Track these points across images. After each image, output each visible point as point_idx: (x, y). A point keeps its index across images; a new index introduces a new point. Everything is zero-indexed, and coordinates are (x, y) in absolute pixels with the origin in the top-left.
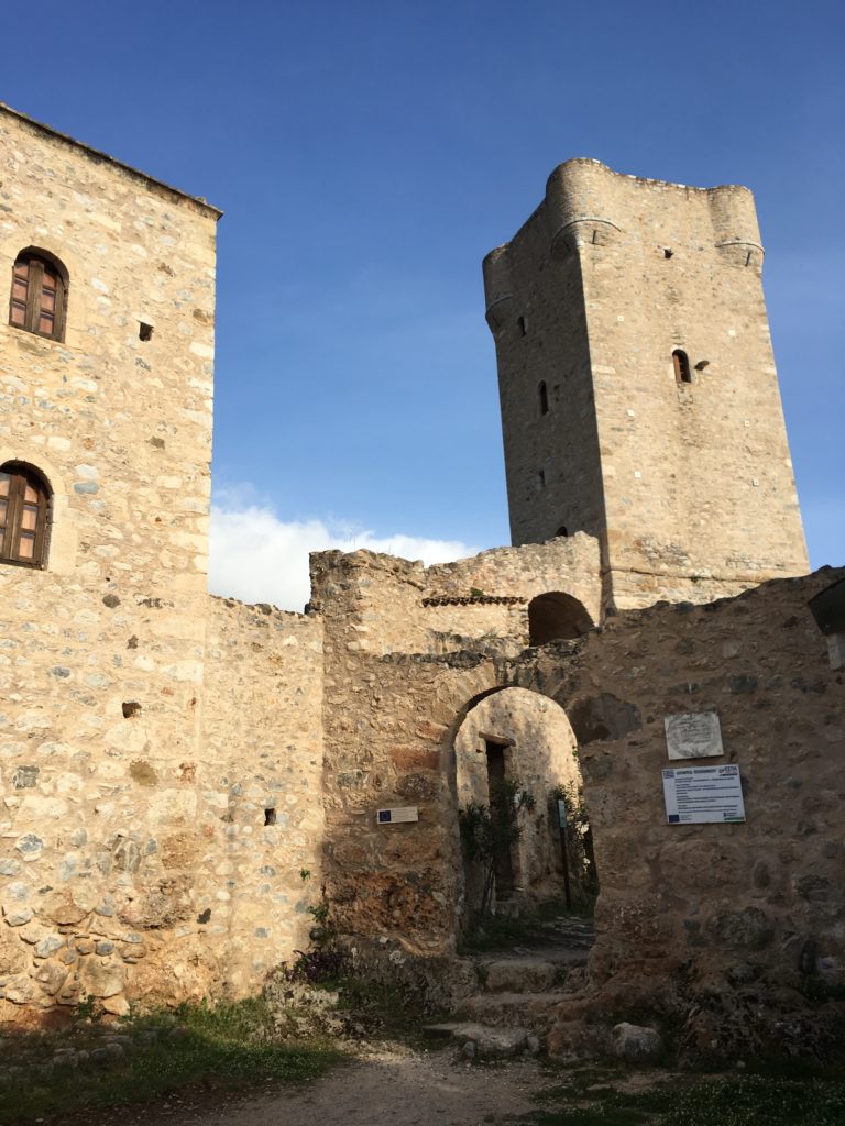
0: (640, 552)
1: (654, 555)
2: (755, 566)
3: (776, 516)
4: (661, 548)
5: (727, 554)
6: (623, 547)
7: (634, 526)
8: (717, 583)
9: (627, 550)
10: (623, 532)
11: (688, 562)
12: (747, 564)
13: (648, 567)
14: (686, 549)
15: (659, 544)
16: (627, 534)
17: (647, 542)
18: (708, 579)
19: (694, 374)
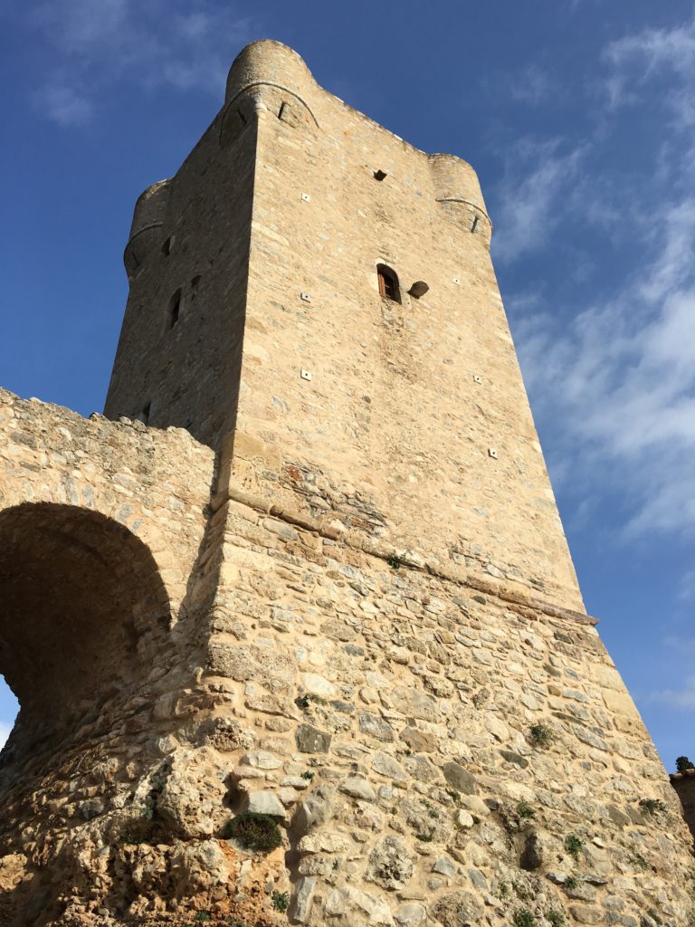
0: (295, 487)
1: (319, 501)
2: (496, 572)
3: (526, 508)
4: (336, 495)
5: (452, 539)
6: (261, 469)
7: (288, 443)
8: (434, 580)
9: (268, 476)
10: (265, 447)
11: (384, 532)
12: (484, 565)
13: (306, 516)
14: (382, 509)
15: (332, 487)
16: (272, 451)
17: (311, 477)
18: (418, 569)
19: (406, 297)
